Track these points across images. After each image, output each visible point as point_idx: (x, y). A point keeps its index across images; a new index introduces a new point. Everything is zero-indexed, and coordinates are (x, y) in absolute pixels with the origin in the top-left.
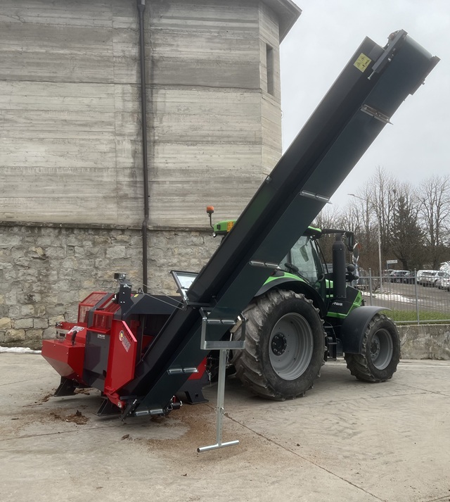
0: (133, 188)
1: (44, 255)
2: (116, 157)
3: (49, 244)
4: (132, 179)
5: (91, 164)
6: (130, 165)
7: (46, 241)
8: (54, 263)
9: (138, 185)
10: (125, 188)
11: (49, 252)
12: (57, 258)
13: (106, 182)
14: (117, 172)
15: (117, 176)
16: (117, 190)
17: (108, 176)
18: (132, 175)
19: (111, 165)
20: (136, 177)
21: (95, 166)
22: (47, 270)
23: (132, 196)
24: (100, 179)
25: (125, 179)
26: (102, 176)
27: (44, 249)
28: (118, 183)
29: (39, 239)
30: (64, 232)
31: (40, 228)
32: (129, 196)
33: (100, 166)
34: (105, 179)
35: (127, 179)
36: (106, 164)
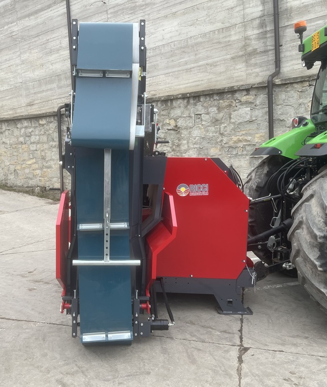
0: (262, 41)
1: (176, 126)
2: (244, 9)
3: (180, 114)
4: (261, 30)
5: (219, 25)
6: (259, 14)
7: (177, 112)
8: (184, 133)
9: (268, 35)
10: (253, 42)
11: (181, 123)
12: (186, 128)
13: (234, 41)
14: (245, 26)
15: (245, 31)
16: (245, 46)
17: (235, 34)
18: (262, 25)
19: (239, 20)
20: (266, 27)
21: (222, 26)
22: (179, 140)
23: (262, 49)
24: (227, 39)
25: (253, 32)
26: (230, 35)
27: (175, 120)
28: (247, 38)
29: (172, 111)
30: (192, 101)
31: (172, 100)
32: (259, 50)
33: (227, 25)
34: (234, 38)
35: (256, 32)
36: (233, 21)
